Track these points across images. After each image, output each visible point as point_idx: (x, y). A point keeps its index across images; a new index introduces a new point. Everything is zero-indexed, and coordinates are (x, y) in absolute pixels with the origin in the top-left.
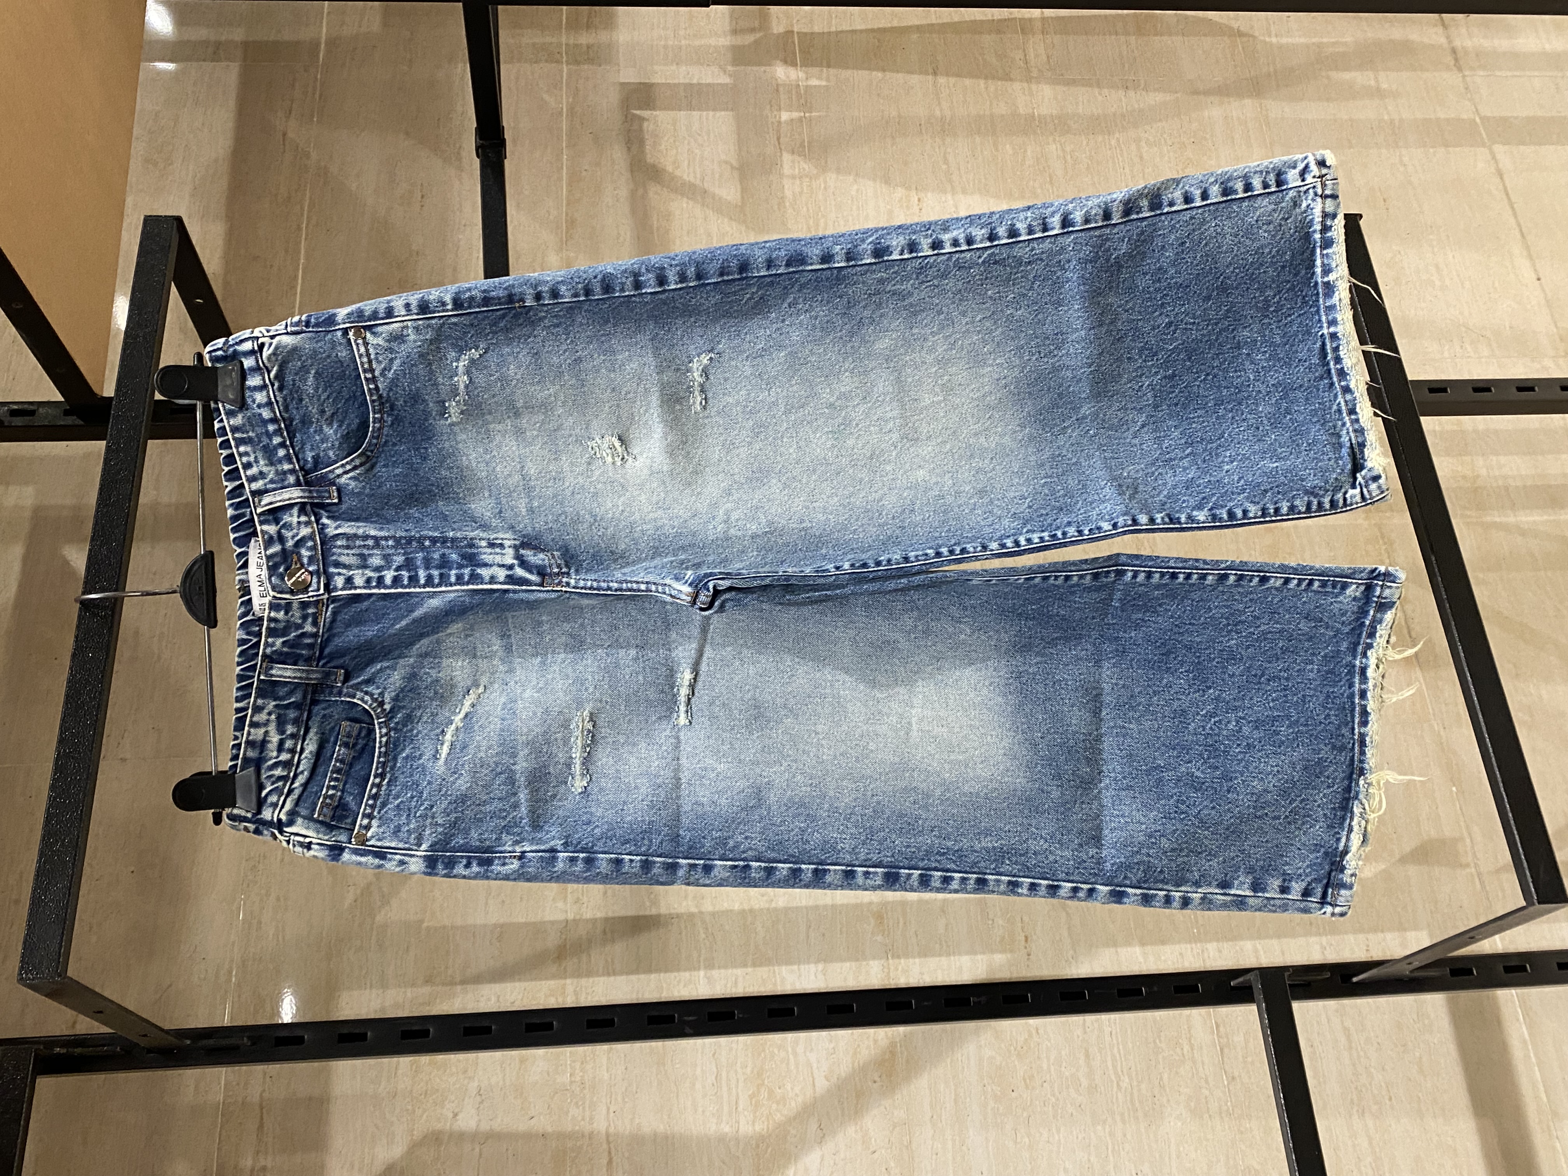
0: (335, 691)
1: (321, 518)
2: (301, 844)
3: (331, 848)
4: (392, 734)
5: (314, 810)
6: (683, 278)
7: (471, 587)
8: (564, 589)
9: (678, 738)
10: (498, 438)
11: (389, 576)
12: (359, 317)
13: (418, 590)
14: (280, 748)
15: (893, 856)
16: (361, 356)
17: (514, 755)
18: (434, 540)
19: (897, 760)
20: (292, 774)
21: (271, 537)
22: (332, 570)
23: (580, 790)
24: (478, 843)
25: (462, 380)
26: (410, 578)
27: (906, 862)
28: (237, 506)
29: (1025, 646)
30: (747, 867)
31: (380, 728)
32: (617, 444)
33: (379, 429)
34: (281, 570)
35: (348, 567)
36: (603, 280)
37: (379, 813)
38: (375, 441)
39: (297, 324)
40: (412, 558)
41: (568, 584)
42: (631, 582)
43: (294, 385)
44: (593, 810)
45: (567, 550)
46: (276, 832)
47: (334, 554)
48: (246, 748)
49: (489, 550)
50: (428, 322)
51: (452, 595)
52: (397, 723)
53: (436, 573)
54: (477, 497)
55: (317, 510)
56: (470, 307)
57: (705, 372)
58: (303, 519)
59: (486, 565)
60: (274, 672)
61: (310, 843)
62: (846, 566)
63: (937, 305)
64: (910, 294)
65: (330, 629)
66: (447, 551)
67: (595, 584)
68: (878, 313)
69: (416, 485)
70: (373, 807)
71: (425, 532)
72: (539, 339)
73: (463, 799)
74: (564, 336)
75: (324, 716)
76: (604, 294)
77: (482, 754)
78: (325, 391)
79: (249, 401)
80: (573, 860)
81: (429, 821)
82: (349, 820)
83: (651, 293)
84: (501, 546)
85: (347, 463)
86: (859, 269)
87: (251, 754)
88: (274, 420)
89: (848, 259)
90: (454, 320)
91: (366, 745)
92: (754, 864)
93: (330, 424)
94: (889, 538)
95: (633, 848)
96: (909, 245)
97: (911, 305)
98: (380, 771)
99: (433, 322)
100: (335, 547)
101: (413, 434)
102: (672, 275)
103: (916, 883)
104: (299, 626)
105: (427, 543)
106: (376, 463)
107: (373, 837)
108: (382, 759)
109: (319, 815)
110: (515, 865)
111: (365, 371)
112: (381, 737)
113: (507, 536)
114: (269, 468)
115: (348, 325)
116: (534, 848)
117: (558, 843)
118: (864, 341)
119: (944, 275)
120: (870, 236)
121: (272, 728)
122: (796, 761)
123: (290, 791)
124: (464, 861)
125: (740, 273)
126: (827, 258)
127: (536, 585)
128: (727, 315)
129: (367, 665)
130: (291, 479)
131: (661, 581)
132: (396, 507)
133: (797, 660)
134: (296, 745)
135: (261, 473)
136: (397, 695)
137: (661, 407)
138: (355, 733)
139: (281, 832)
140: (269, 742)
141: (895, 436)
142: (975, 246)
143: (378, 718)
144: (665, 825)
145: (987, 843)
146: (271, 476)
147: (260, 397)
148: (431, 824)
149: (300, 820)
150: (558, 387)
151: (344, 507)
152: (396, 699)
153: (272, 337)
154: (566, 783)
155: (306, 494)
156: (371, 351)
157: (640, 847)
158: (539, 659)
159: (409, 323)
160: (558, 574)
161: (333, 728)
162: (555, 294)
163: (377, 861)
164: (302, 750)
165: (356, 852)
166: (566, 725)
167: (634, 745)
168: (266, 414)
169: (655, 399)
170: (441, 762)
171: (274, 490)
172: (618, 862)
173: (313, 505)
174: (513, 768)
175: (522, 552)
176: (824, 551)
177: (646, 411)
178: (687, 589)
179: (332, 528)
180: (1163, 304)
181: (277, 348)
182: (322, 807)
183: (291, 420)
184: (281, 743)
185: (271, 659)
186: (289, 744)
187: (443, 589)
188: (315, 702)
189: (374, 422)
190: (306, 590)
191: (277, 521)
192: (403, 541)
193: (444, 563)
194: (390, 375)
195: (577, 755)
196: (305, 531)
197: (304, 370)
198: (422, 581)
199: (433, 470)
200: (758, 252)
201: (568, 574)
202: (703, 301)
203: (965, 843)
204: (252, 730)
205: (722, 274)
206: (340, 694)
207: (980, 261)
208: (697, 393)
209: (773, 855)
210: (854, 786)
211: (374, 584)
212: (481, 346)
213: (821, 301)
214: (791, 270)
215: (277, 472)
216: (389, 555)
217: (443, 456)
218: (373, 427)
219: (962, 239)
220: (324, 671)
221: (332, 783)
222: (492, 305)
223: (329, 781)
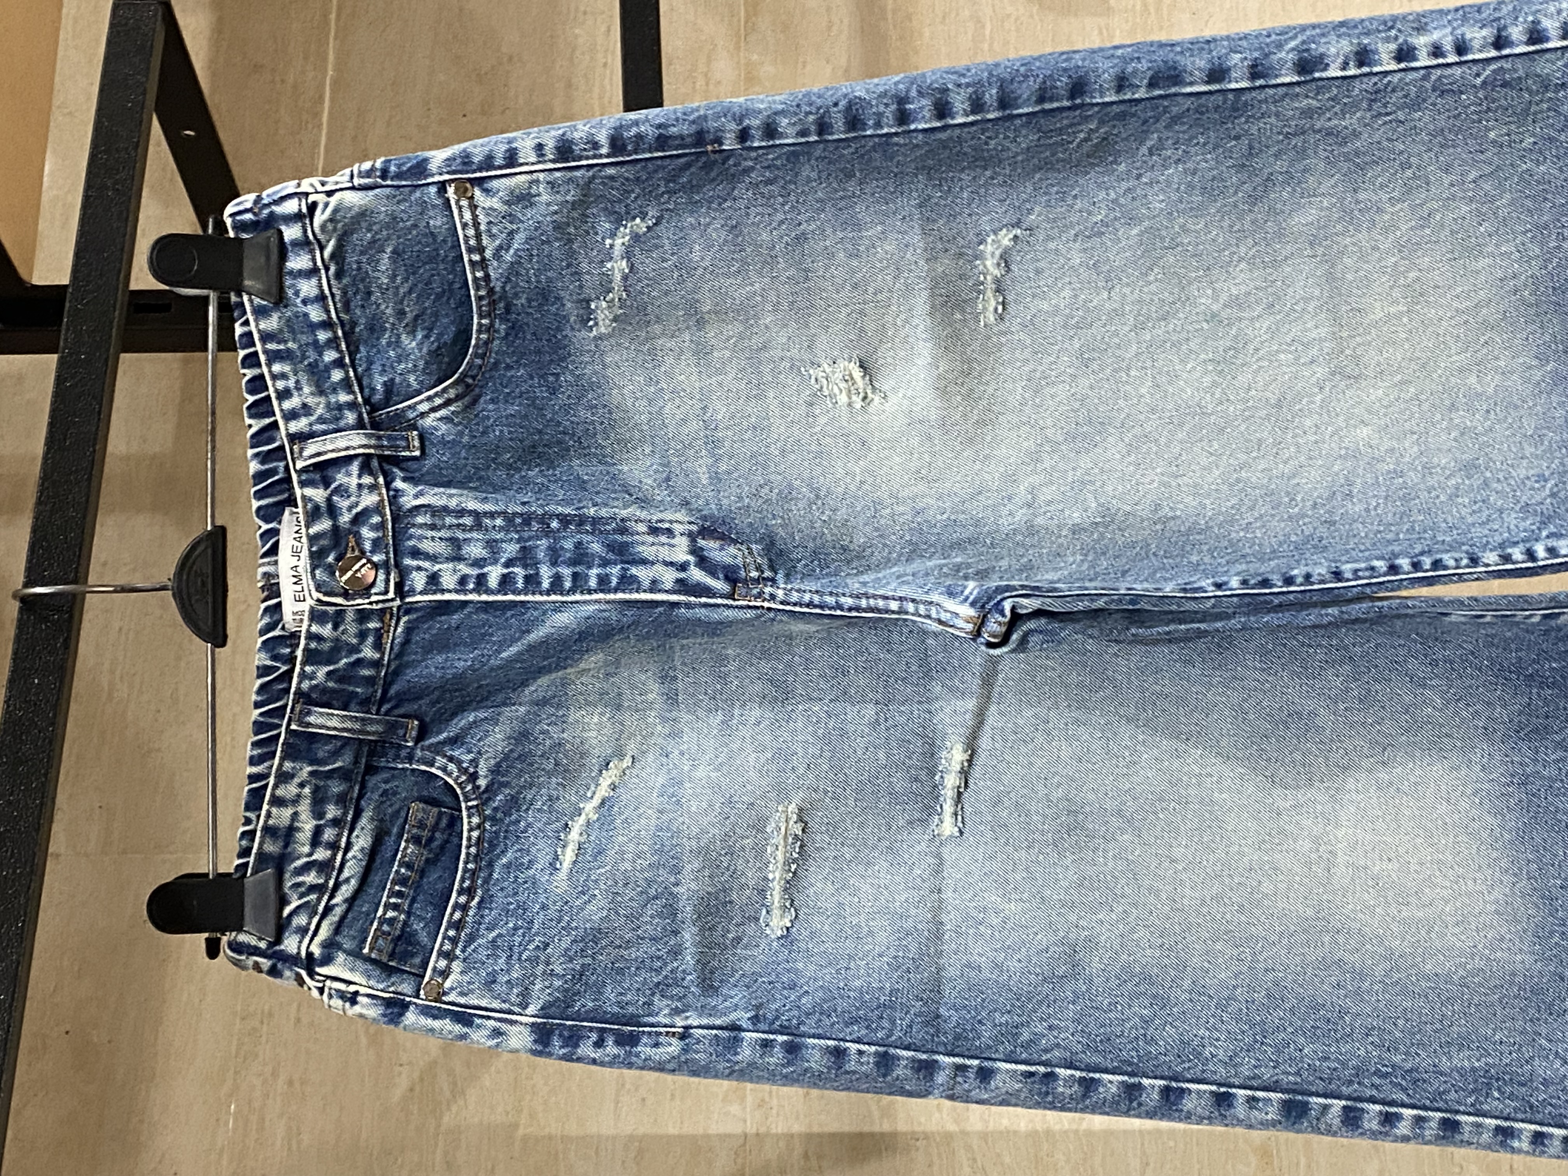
0: (403, 753)
1: (393, 480)
2: (342, 995)
3: (388, 1003)
4: (487, 826)
5: (364, 940)
6: (977, 105)
7: (620, 596)
8: (766, 604)
9: (939, 856)
10: (670, 360)
11: (494, 574)
12: (464, 164)
13: (538, 598)
14: (316, 841)
15: (1298, 1073)
16: (465, 226)
17: (676, 870)
18: (565, 520)
19: (1310, 912)
20: (331, 883)
21: (317, 508)
22: (408, 562)
23: (779, 933)
24: (616, 1009)
25: (618, 267)
26: (527, 578)
27: (1320, 1086)
28: (264, 458)
29: (1536, 731)
30: (1050, 1076)
31: (469, 816)
32: (857, 374)
33: (486, 343)
34: (331, 559)
35: (433, 558)
36: (848, 109)
37: (463, 951)
38: (478, 361)
39: (369, 174)
40: (531, 548)
41: (773, 597)
42: (874, 597)
43: (359, 269)
44: (800, 965)
45: (773, 543)
46: (303, 973)
47: (411, 537)
48: (262, 837)
49: (650, 539)
50: (569, 174)
51: (591, 608)
52: (496, 809)
53: (566, 572)
54: (632, 454)
55: (387, 467)
56: (637, 153)
57: (1005, 260)
58: (367, 480)
60: (311, 719)
61: (356, 993)
62: (1235, 582)
63: (1401, 153)
64: (1356, 135)
65: (399, 655)
66: (585, 538)
67: (817, 599)
68: (1300, 166)
69: (540, 432)
70: (454, 941)
71: (552, 508)
72: (742, 204)
73: (595, 935)
74: (781, 200)
75: (385, 792)
76: (848, 131)
77: (628, 866)
78: (406, 279)
79: (290, 293)
80: (766, 1045)
81: (541, 967)
82: (417, 960)
83: (925, 131)
84: (669, 532)
85: (436, 395)
86: (1271, 91)
87: (271, 848)
88: (327, 325)
89: (1254, 76)
90: (611, 171)
91: (447, 841)
92: (1062, 1072)
93: (412, 333)
94: (1307, 539)
95: (864, 1032)
96: (1357, 54)
97: (1357, 153)
98: (467, 884)
99: (578, 174)
100: (414, 525)
101: (538, 352)
102: (959, 102)
103: (1337, 1122)
104: (355, 649)
105: (555, 524)
106: (479, 396)
107: (452, 989)
108: (471, 866)
109: (371, 949)
110: (674, 1047)
111: (470, 250)
112: (471, 830)
113: (679, 516)
114: (317, 400)
115: (447, 177)
116: (705, 1021)
117: (743, 1017)
118: (1272, 211)
119: (1416, 105)
120: (1292, 38)
121: (304, 808)
122: (1135, 905)
123: (328, 909)
124: (594, 1036)
125: (1072, 97)
126: (1217, 74)
127: (722, 596)
128: (1047, 166)
129: (454, 715)
130: (350, 417)
131: (925, 598)
132: (510, 467)
133: (1141, 737)
134: (339, 836)
135: (305, 405)
136: (498, 765)
137: (930, 315)
138: (431, 821)
139: (312, 974)
140: (298, 829)
141: (1321, 371)
142: (1470, 57)
143: (467, 800)
144: (918, 998)
145: (1462, 1060)
146: (320, 411)
147: (308, 288)
148: (544, 972)
149: (341, 957)
150: (767, 280)
151: (428, 463)
152: (495, 771)
153: (330, 194)
154: (758, 919)
155: (373, 442)
156: (482, 219)
157: (875, 1031)
158: (720, 717)
159: (541, 176)
160: (757, 580)
161: (398, 812)
162: (770, 131)
163: (458, 1028)
164: (349, 846)
165: (426, 1011)
166: (759, 826)
167: (868, 864)
168: (315, 314)
169: (921, 302)
170: (563, 874)
171: (325, 433)
172: (839, 1054)
173: (382, 458)
174: (675, 890)
175: (701, 542)
176: (1194, 558)
177: (906, 321)
178: (967, 611)
179: (410, 496)
181: (336, 211)
182: (375, 939)
183: (354, 324)
184: (318, 832)
185: (307, 699)
186: (329, 834)
187: (578, 597)
188: (371, 770)
189: (479, 331)
190: (366, 591)
191: (326, 483)
192: (518, 520)
193: (581, 557)
194: (508, 257)
195: (776, 875)
196: (369, 500)
197: (376, 245)
198: (546, 584)
199: (566, 409)
200: (1103, 65)
201: (773, 580)
202: (1007, 143)
203: (1424, 1059)
204: (274, 810)
205: (1041, 100)
206: (410, 759)
207: (1478, 81)
208: (989, 294)
209: (1095, 1059)
210: (1235, 952)
211: (471, 586)
212: (650, 214)
213: (1205, 144)
214: (1157, 92)
215: (328, 405)
216: (496, 541)
217: (582, 388)
218: (478, 339)
219: (1448, 45)
220: (388, 722)
221: (393, 900)
222: (671, 148)
223: (389, 897)
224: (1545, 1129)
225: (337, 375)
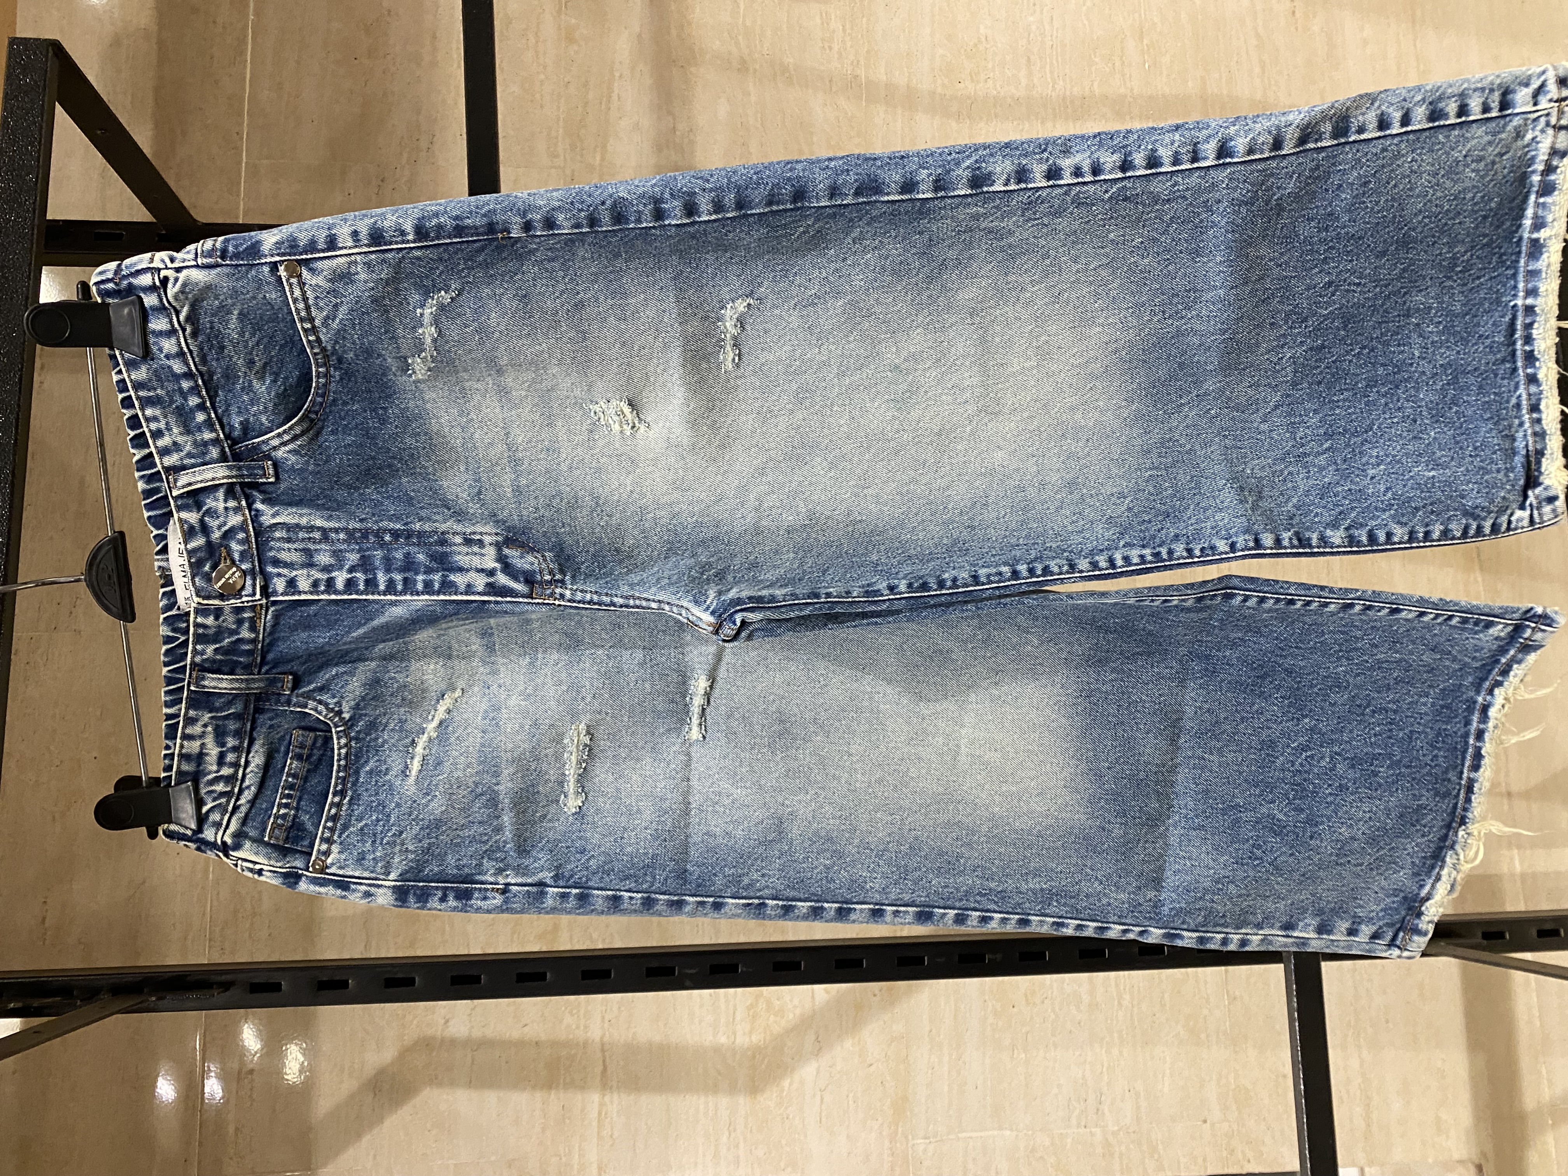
0: (283, 699)
1: (254, 502)
2: (251, 870)
3: (285, 876)
4: (353, 744)
5: (264, 830)
6: (718, 207)
7: (442, 597)
8: (557, 602)
9: (688, 754)
10: (477, 397)
11: (341, 578)
12: (292, 247)
13: (376, 597)
14: (221, 760)
15: (927, 896)
16: (295, 301)
17: (497, 774)
18: (396, 534)
19: (941, 789)
20: (236, 790)
21: (192, 528)
22: (270, 569)
23: (574, 810)
24: (455, 871)
25: (428, 332)
26: (367, 582)
27: (942, 903)
28: (150, 479)
29: (1100, 661)
30: (763, 905)
31: (338, 739)
32: (627, 410)
33: (325, 385)
34: (207, 568)
35: (290, 566)
36: (614, 205)
37: (340, 837)
38: (319, 399)
39: (210, 254)
40: (369, 556)
41: (562, 596)
42: (639, 598)
43: (212, 328)
44: (589, 835)
45: (562, 548)
46: (221, 854)
47: (271, 549)
48: (179, 761)
49: (465, 549)
50: (382, 256)
51: (420, 604)
52: (359, 732)
53: (398, 577)
54: (450, 472)
55: (248, 491)
56: (438, 239)
57: (741, 322)
58: (232, 504)
59: (461, 570)
60: (206, 683)
61: (261, 870)
62: (903, 587)
63: (1043, 247)
64: (1011, 233)
65: (270, 634)
66: (413, 549)
67: (596, 598)
68: (966, 255)
69: (373, 458)
70: (332, 830)
71: (384, 524)
72: (529, 277)
73: (438, 824)
74: (561, 273)
75: (271, 727)
76: (615, 225)
77: (460, 774)
78: (253, 335)
79: (155, 349)
80: (564, 896)
81: (398, 848)
82: (306, 843)
83: (677, 225)
84: (481, 543)
85: (285, 432)
86: (948, 202)
87: (185, 767)
88: (189, 375)
89: (936, 189)
90: (418, 253)
91: (322, 755)
92: (770, 902)
93: (262, 378)
95: (633, 885)
96: (1017, 172)
97: (1010, 246)
98: (339, 788)
99: (389, 255)
100: (273, 540)
101: (368, 391)
102: (704, 203)
103: (951, 922)
104: (236, 632)
105: (387, 538)
106: (323, 428)
107: (333, 864)
108: (341, 774)
109: (270, 837)
110: (498, 900)
111: (302, 320)
112: (339, 749)
113: (487, 529)
114: (185, 438)
115: (277, 258)
116: (520, 880)
117: (547, 876)
118: (945, 289)
119: (1058, 213)
120: (968, 157)
121: (209, 740)
122: (823, 788)
123: (236, 808)
124: (440, 894)
125: (794, 201)
126: (909, 186)
127: (523, 596)
128: (774, 250)
129: (320, 668)
130: (214, 452)
131: (677, 602)
132: (349, 487)
133: (832, 668)
134: (239, 757)
135: (175, 443)
136: (358, 704)
137: (684, 366)
138: (309, 742)
139: (227, 855)
140: (207, 754)
141: (971, 409)
142: (1102, 177)
143: (336, 726)
144: (671, 860)
145: (1034, 884)
146: (188, 448)
147: (168, 345)
148: (400, 851)
149: (248, 844)
150: (552, 341)
151: (283, 486)
152: (357, 707)
153: (178, 270)
154: (558, 801)
155: (235, 472)
156: (309, 294)
157: (642, 884)
158: (528, 660)
159: (358, 258)
160: (550, 582)
161: (283, 737)
162: (550, 223)
163: (339, 892)
164: (247, 763)
165: (315, 881)
166: (558, 740)
167: (638, 760)
168: (178, 367)
169: (675, 357)
170: (412, 780)
171: (193, 466)
172: (616, 899)
173: (243, 485)
174: (496, 788)
175: (506, 551)
176: (874, 557)
177: (664, 370)
178: (708, 618)
179: (269, 515)
180: (1325, 258)
181: (185, 285)
182: (273, 829)
183: (211, 374)
184: (221, 757)
185: (203, 668)
186: (230, 757)
187: (408, 597)
188: (258, 710)
189: (318, 377)
190: (238, 594)
191: (199, 506)
192: (358, 535)
193: (409, 565)
194: (335, 325)
195: (571, 772)
196: (235, 520)
197: (223, 310)
198: (382, 587)
199: (394, 437)
200: (820, 175)
201: (562, 582)
202: (743, 235)
203: (1010, 884)
204: (185, 743)
205: (770, 203)
206: (289, 703)
207: (1107, 196)
208: (728, 348)
209: (792, 894)
210: (889, 818)
211: (323, 588)
212: (453, 286)
213: (896, 237)
214: (861, 200)
215: (195, 443)
216: (340, 551)
217: (407, 419)
218: (317, 382)
219: (1086, 168)
220: (267, 679)
221: (284, 801)
222: (467, 235)
223: (281, 799)
224: (1084, 923)
225: (200, 417)
